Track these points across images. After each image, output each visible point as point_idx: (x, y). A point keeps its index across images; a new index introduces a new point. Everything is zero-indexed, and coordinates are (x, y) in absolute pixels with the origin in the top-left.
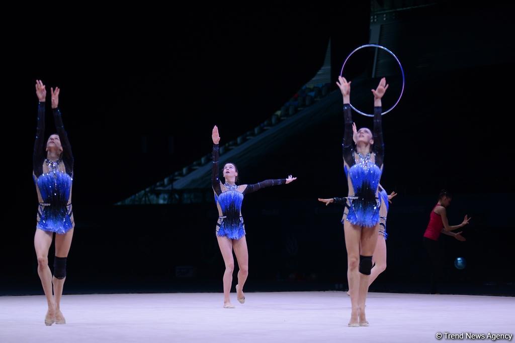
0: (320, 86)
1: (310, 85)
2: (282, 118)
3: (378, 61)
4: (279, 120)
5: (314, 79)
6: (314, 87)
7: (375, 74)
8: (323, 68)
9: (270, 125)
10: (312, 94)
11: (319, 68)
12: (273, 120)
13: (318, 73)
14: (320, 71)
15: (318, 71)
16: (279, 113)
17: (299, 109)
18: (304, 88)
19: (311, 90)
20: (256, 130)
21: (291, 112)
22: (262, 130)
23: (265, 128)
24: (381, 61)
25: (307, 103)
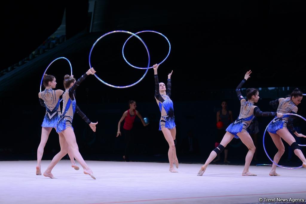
0: (59, 37)
1: (53, 36)
2: (36, 56)
3: (93, 22)
4: (34, 57)
5: (56, 32)
6: (55, 38)
7: (92, 30)
8: (61, 26)
9: (28, 60)
10: (54, 41)
11: (59, 26)
12: (30, 57)
13: (58, 29)
14: (59, 28)
15: (58, 28)
16: (34, 53)
17: (46, 50)
18: (49, 38)
19: (53, 39)
20: (20, 63)
21: (41, 52)
22: (23, 63)
23: (25, 62)
24: (95, 23)
25: (51, 47)
